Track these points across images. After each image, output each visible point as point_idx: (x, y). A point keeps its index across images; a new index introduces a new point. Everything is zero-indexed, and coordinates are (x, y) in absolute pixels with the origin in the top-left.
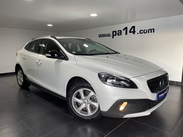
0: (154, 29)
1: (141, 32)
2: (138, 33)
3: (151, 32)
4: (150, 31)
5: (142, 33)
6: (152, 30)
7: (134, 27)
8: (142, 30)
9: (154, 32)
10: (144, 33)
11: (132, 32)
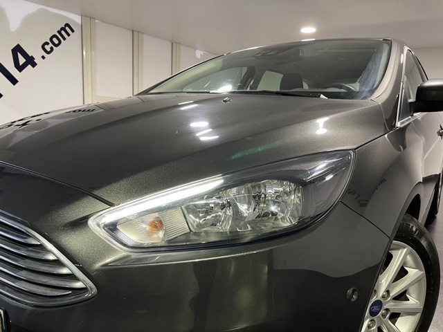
0: (67, 25)
1: (49, 50)
2: (43, 57)
3: (69, 35)
4: (63, 32)
5: (52, 49)
6: (67, 28)
7: (17, 50)
8: (47, 43)
9: (73, 31)
10: (56, 45)
11: (25, 65)
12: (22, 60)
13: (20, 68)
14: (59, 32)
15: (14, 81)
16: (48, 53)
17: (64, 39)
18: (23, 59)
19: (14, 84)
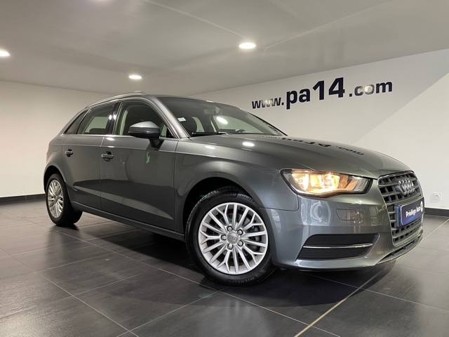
1: (358, 92)
2: (351, 95)
3: (384, 91)
4: (381, 87)
5: (361, 93)
6: (387, 86)
7: (340, 81)
8: (361, 88)
9: (390, 90)
11: (335, 92)
12: (336, 88)
13: (331, 92)
14: (378, 85)
15: (322, 97)
16: (357, 94)
17: (378, 92)
18: (338, 88)
19: (320, 99)
